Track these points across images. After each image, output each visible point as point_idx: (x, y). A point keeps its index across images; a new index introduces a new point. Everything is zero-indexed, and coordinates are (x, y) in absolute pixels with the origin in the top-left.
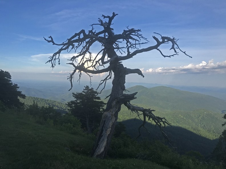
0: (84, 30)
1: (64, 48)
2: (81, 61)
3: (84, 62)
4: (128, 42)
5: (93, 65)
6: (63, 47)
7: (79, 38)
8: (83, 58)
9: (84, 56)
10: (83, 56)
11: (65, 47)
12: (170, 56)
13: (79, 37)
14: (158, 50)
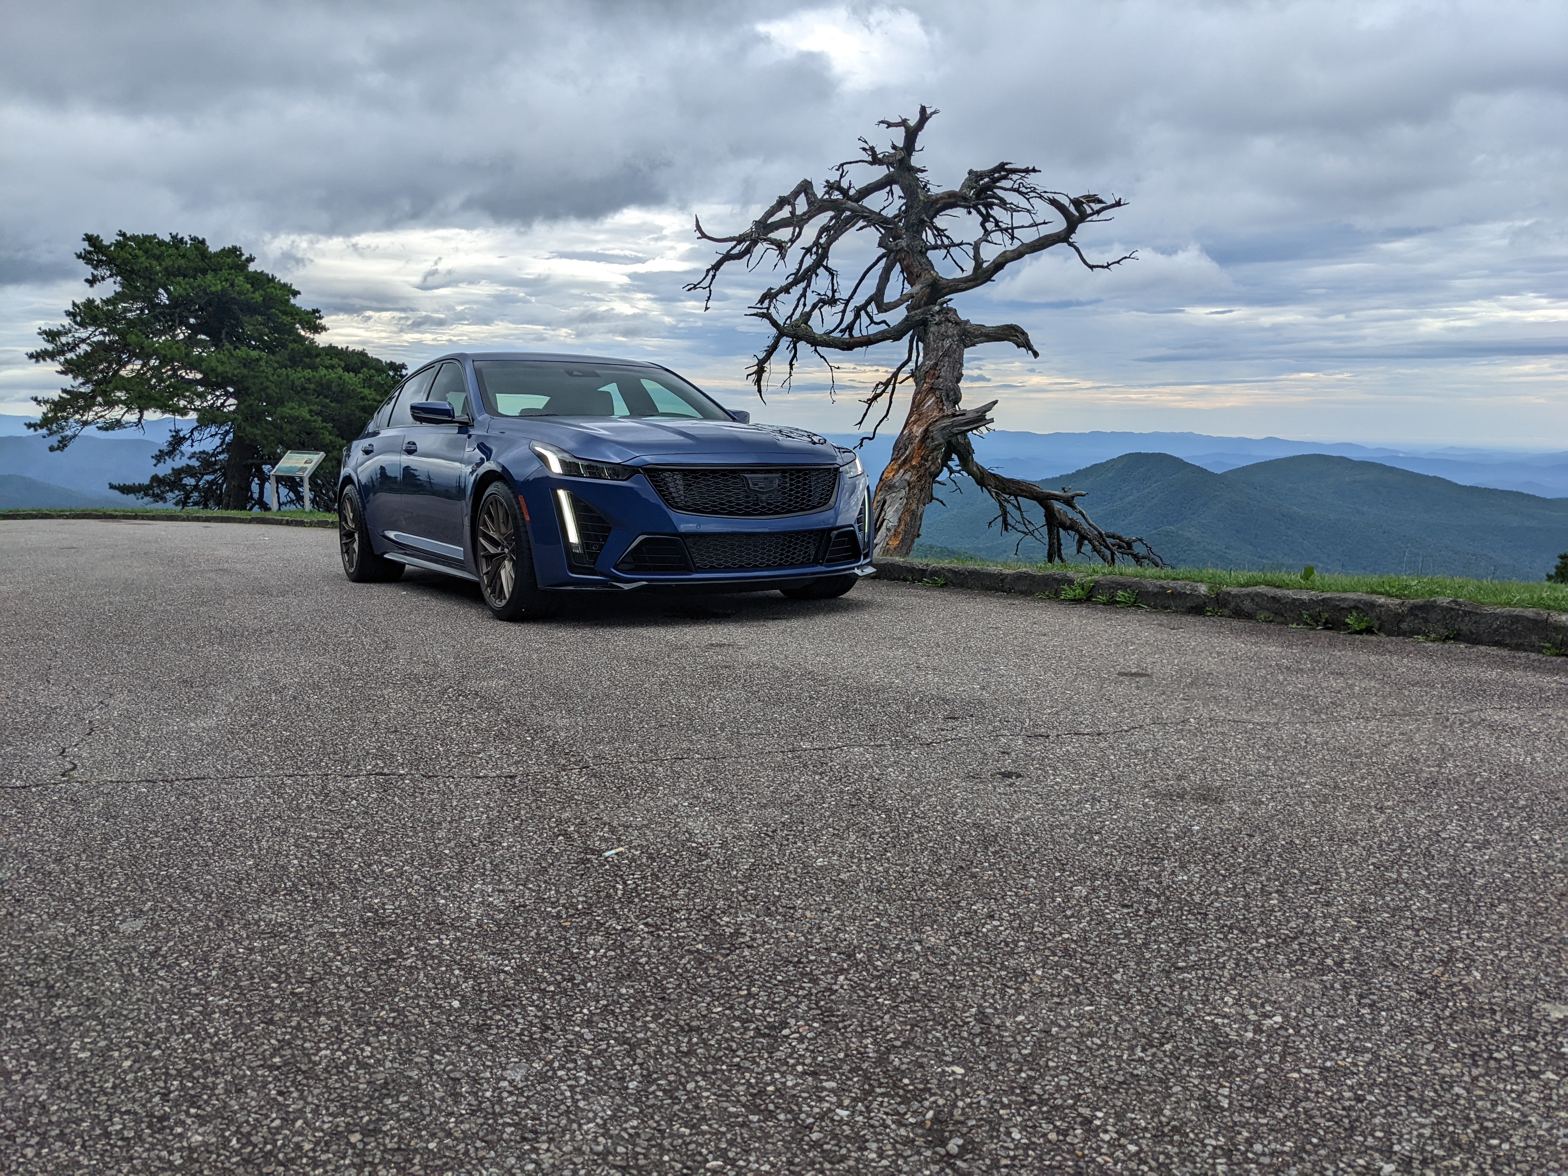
0: (811, 183)
1: (735, 251)
2: (797, 306)
3: (807, 309)
4: (986, 218)
5: (843, 326)
6: (733, 248)
7: (793, 213)
8: (803, 295)
9: (808, 285)
10: (803, 285)
11: (739, 248)
12: (1109, 265)
13: (794, 209)
14: (1071, 244)
